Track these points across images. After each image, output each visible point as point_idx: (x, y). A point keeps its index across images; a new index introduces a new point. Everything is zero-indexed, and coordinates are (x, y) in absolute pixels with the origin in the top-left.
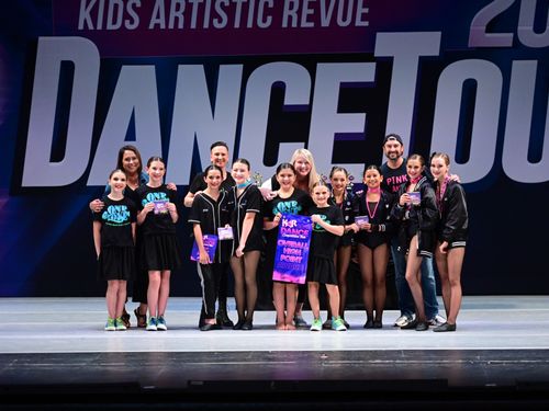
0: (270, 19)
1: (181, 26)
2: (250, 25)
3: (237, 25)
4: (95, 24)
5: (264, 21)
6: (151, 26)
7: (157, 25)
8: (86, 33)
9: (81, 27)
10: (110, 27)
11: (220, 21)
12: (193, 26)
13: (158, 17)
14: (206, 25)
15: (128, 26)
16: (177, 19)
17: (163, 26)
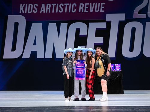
1: (49, 12)
2: (69, 11)
3: (66, 12)
4: (24, 11)
5: (74, 10)
6: (41, 12)
7: (43, 12)
8: (22, 14)
9: (20, 12)
10: (29, 12)
11: (61, 10)
12: (53, 12)
13: (43, 9)
14: (57, 12)
15: (34, 12)
16: (48, 10)
17: (44, 12)
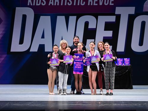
0: (84, 2)
1: (58, 4)
2: (78, 4)
3: (75, 4)
4: (33, 3)
5: (83, 3)
6: (49, 5)
7: (51, 4)
8: (30, 6)
9: (28, 4)
10: (37, 4)
11: (70, 3)
12: (62, 4)
13: (51, 2)
14: (66, 4)
15: (42, 4)
16: (57, 2)
17: (53, 5)
